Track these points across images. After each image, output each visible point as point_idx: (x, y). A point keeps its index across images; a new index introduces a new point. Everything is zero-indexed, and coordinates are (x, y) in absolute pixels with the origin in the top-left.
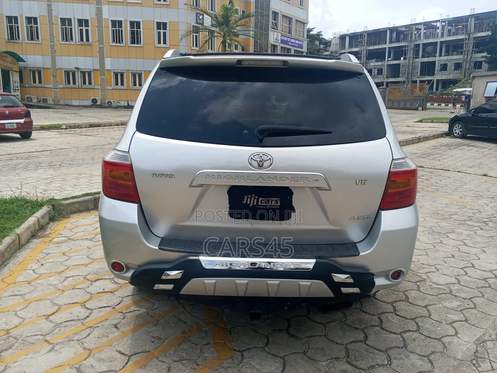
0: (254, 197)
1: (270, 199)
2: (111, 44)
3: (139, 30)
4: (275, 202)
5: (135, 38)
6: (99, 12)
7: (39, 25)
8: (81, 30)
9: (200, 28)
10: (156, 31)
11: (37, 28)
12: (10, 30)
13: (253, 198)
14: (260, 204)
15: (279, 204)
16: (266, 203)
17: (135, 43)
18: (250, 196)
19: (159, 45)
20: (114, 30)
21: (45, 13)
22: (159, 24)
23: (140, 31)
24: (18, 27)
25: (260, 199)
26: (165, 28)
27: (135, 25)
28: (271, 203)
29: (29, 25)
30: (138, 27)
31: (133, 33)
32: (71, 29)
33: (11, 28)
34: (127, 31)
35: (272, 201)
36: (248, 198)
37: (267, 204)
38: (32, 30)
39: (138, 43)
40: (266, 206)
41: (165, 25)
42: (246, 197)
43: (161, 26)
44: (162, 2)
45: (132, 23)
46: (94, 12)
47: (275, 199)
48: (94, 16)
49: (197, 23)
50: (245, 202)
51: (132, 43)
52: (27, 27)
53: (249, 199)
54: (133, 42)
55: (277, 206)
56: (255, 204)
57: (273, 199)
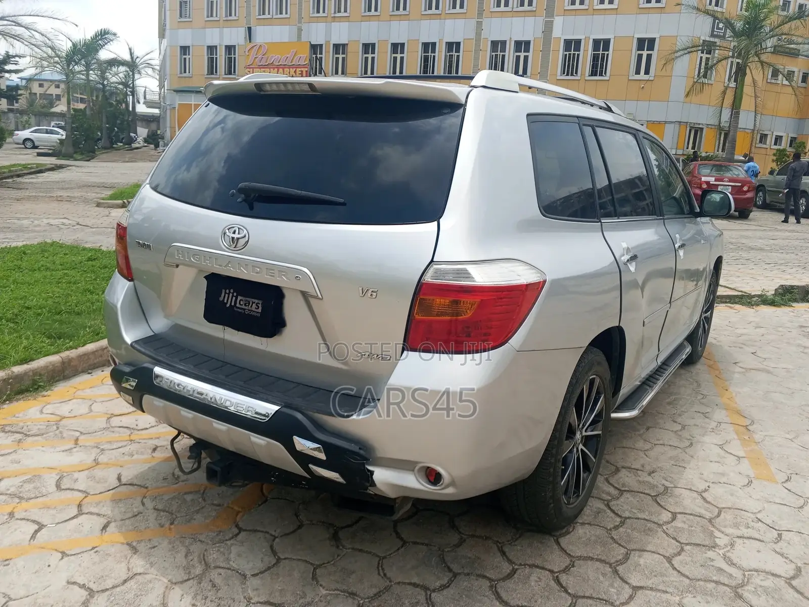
0: (233, 293)
1: (251, 300)
2: (558, 78)
3: (606, 53)
4: (255, 307)
5: (598, 66)
6: (548, 28)
7: (461, 54)
8: (518, 58)
9: (718, 44)
10: (635, 53)
11: (458, 56)
12: (424, 62)
13: (231, 295)
14: (238, 305)
15: (260, 310)
16: (245, 305)
17: (596, 75)
18: (227, 291)
19: (637, 77)
20: (566, 55)
21: (472, 35)
22: (641, 43)
23: (608, 55)
24: (434, 56)
25: (239, 298)
26: (651, 47)
27: (602, 45)
28: (251, 306)
29: (448, 54)
30: (607, 48)
31: (595, 58)
32: (504, 56)
33: (426, 59)
34: (586, 55)
35: (253, 303)
36: (225, 293)
37: (246, 308)
38: (452, 61)
39: (601, 75)
40: (244, 309)
41: (652, 42)
42: (224, 291)
43: (646, 44)
44: (653, 4)
45: (596, 43)
46: (540, 27)
47: (256, 301)
48: (540, 34)
49: (712, 35)
50: (221, 299)
51: (592, 75)
52: (446, 56)
53: (227, 295)
54: (593, 73)
55: (257, 312)
56: (233, 304)
57: (254, 300)
